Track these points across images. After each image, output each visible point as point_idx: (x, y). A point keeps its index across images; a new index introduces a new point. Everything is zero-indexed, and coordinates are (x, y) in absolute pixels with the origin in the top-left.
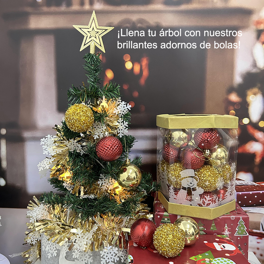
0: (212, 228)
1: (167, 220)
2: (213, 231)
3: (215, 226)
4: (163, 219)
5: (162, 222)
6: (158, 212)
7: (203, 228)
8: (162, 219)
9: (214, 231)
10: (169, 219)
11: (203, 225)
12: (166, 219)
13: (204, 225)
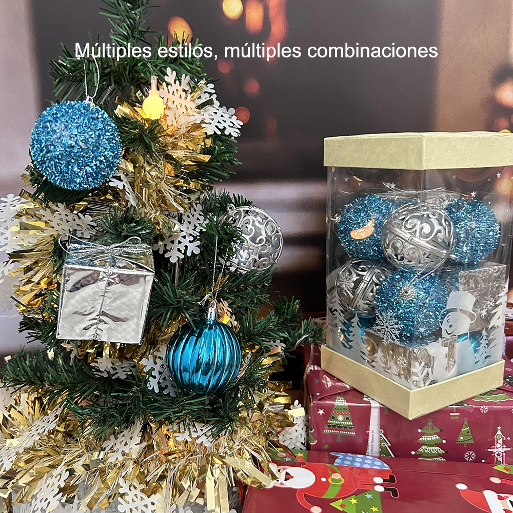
0: (461, 438)
1: (342, 421)
2: (463, 444)
3: (470, 434)
4: (333, 418)
5: (329, 426)
6: (319, 400)
7: (438, 437)
8: (331, 418)
9: (465, 446)
10: (347, 419)
11: (439, 431)
12: (340, 418)
13: (441, 431)
